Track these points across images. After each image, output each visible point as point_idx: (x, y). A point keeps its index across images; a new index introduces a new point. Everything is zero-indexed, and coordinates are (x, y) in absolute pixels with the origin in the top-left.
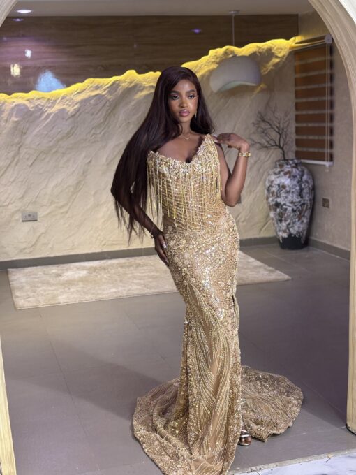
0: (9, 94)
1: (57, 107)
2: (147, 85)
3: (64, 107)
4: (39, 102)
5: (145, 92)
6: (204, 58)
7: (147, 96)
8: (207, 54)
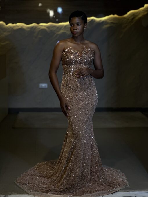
0: (38, 23)
1: (62, 31)
2: (109, 22)
3: (65, 31)
4: (52, 29)
5: (108, 26)
6: (142, 9)
7: (109, 28)
8: (143, 6)
